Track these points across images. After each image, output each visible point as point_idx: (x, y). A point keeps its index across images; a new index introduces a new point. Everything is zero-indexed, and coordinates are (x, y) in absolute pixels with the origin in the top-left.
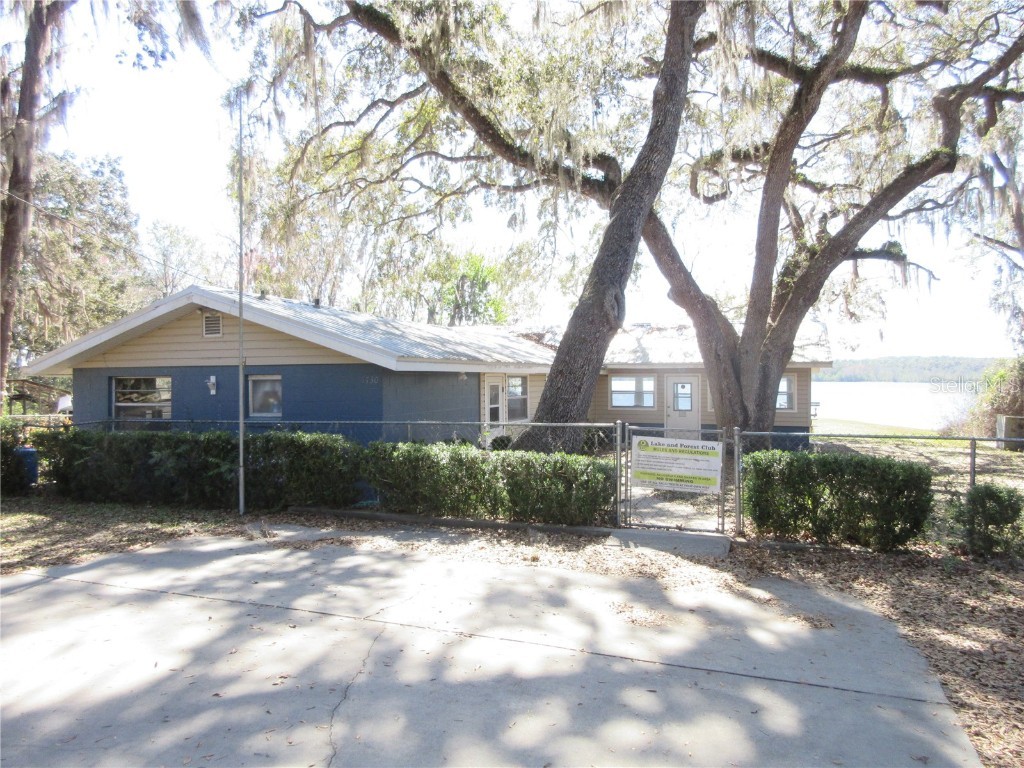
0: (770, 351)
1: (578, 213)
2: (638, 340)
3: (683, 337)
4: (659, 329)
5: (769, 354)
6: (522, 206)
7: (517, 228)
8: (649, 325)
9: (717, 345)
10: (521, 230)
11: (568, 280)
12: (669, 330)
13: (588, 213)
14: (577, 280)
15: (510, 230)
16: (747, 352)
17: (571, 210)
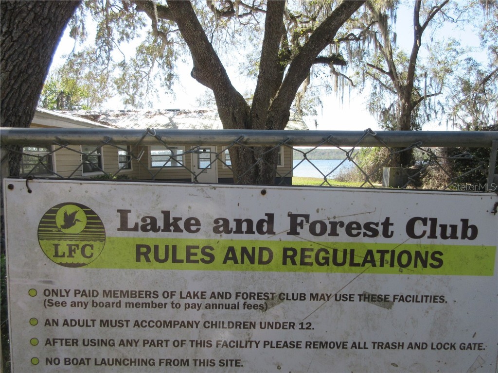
0: (273, 117)
1: (128, 36)
2: (170, 119)
3: (203, 117)
4: (186, 113)
5: (272, 119)
6: (81, 21)
7: (78, 38)
8: (178, 110)
9: (233, 109)
10: (82, 41)
11: (123, 84)
12: (193, 113)
13: (135, 36)
14: (128, 84)
15: (72, 39)
16: (257, 116)
17: (123, 33)
